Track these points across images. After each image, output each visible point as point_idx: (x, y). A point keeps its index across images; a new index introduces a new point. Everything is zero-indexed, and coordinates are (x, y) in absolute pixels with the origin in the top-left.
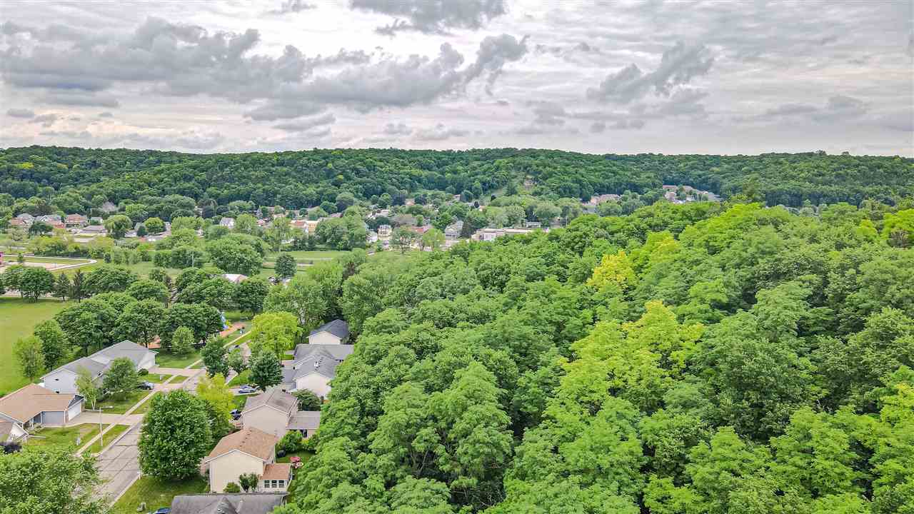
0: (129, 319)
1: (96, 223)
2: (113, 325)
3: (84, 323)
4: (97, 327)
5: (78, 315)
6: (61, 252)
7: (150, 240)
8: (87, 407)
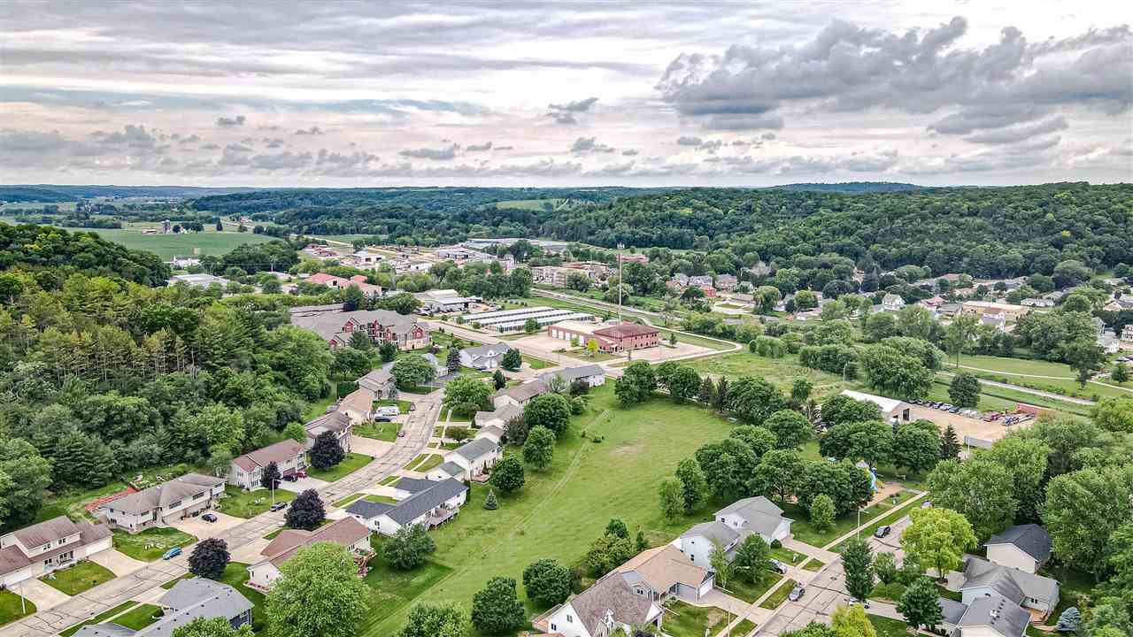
0: (766, 472)
1: (745, 290)
2: (749, 474)
3: (723, 465)
7: (798, 318)
8: (718, 584)
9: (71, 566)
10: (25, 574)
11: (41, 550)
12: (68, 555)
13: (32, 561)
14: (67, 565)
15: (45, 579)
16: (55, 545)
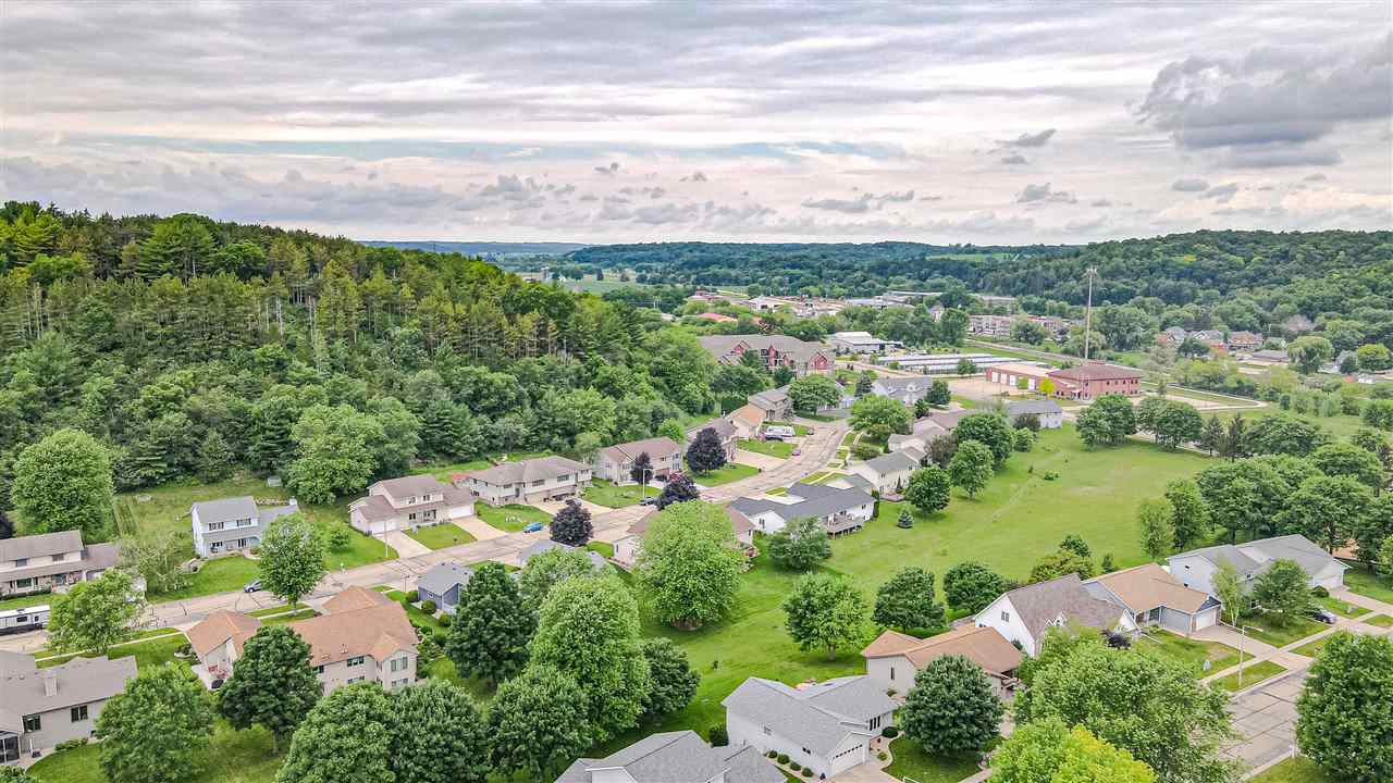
0: (1307, 502)
1: (1275, 347)
2: (1279, 506)
3: (1236, 493)
4: (1255, 504)
5: (1229, 480)
6: (1217, 386)
7: (1361, 381)
8: (1224, 620)
9: (434, 525)
10: (391, 525)
11: (406, 503)
12: (432, 513)
13: (398, 512)
14: (431, 523)
15: (408, 533)
16: (419, 501)
